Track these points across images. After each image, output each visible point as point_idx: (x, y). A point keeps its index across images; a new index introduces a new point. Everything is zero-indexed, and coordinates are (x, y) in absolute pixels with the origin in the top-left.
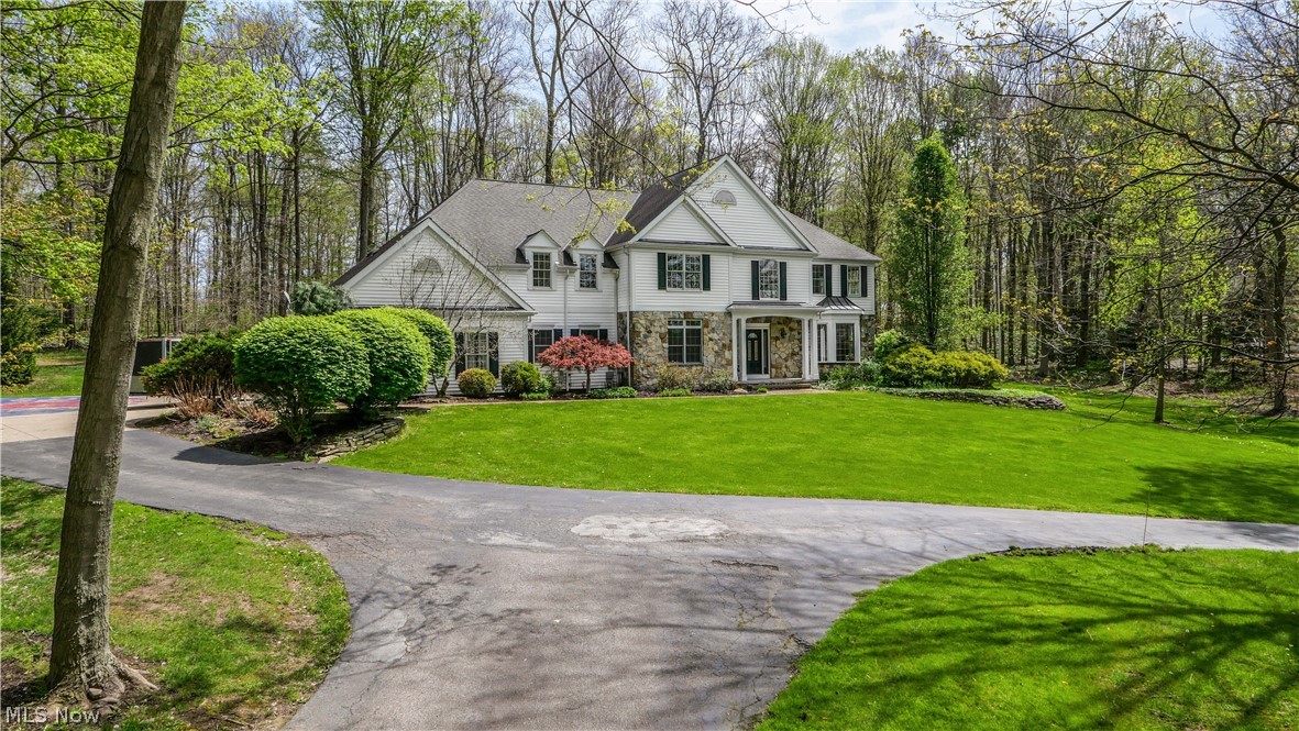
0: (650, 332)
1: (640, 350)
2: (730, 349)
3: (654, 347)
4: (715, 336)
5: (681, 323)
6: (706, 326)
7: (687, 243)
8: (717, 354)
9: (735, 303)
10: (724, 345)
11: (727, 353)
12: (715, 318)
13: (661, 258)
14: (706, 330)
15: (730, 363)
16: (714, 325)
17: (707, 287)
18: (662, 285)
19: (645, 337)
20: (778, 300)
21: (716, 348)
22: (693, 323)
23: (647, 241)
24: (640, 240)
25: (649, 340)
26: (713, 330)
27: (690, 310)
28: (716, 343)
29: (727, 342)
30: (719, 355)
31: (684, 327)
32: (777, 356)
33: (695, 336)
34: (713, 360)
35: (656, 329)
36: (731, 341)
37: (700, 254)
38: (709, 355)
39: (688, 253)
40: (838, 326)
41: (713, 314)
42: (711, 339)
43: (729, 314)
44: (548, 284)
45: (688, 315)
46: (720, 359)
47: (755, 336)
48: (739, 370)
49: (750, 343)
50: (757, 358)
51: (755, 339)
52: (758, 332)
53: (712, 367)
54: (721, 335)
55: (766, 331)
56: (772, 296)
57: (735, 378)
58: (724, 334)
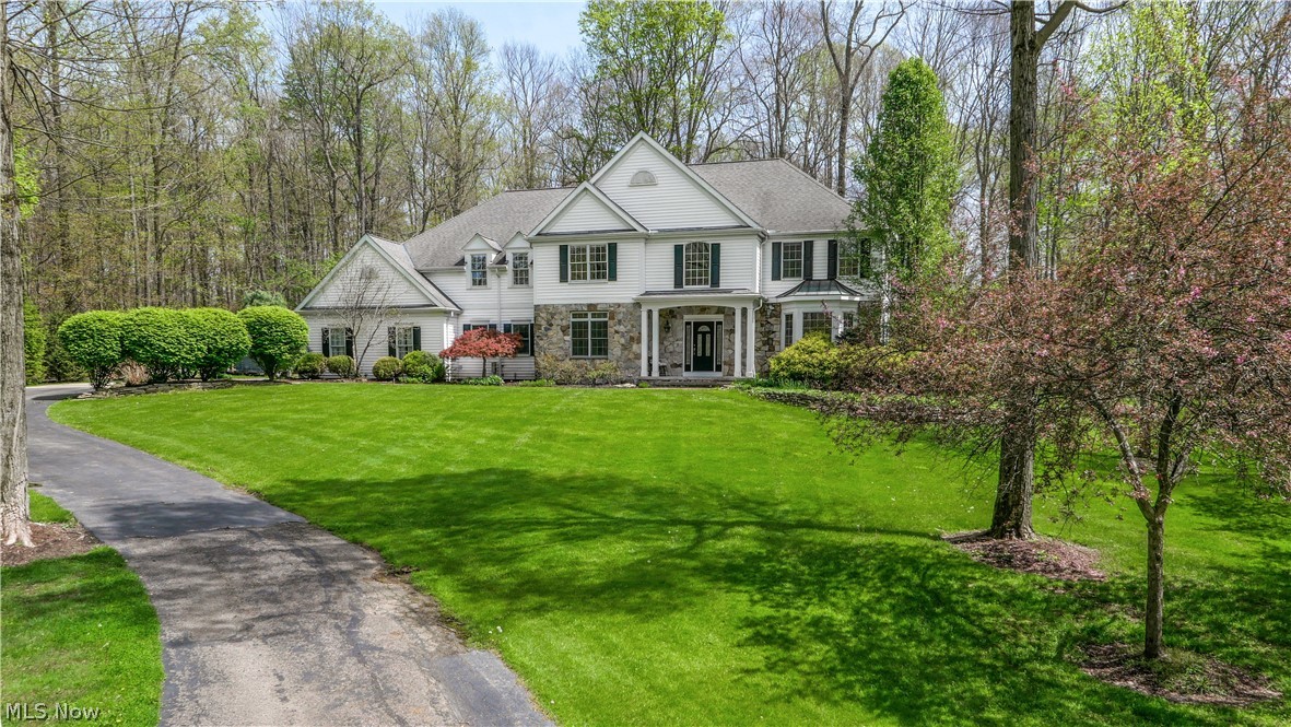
0: (551, 325)
1: (541, 343)
2: (639, 341)
3: (555, 340)
4: (622, 328)
5: (586, 316)
6: (612, 318)
7: (590, 232)
8: (624, 347)
9: (647, 293)
10: (632, 339)
11: (635, 347)
12: (621, 310)
13: (563, 249)
14: (610, 323)
15: (638, 357)
16: (620, 316)
17: (613, 277)
18: (563, 278)
19: (546, 329)
20: (708, 286)
21: (623, 341)
22: (599, 316)
23: (546, 235)
24: (539, 234)
25: (550, 333)
26: (620, 322)
27: (593, 302)
28: (623, 336)
29: (634, 334)
30: (626, 349)
31: (590, 319)
33: (601, 330)
34: (619, 353)
35: (557, 321)
36: (640, 333)
37: (606, 243)
38: (615, 349)
39: (592, 243)
40: (805, 315)
41: (619, 305)
42: (617, 332)
43: (638, 305)
44: (485, 283)
45: (591, 307)
46: (626, 352)
47: (707, 329)
48: (650, 366)
49: (700, 337)
50: (708, 354)
51: (707, 332)
52: (710, 324)
53: (618, 361)
54: (629, 327)
55: (720, 323)
56: (700, 282)
57: (644, 373)
58: (633, 326)
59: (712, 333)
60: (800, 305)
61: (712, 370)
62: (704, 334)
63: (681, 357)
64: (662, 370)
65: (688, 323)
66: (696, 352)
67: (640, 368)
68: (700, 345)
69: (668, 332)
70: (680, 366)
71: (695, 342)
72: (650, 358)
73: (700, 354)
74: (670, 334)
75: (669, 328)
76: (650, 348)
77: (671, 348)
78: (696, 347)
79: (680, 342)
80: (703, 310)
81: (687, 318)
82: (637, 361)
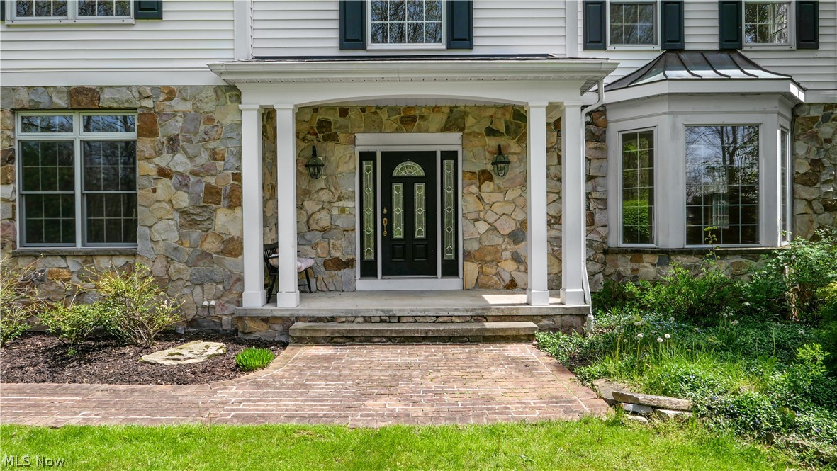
2: (235, 200)
4: (179, 163)
5: (65, 123)
6: (149, 130)
8: (189, 220)
10: (213, 194)
11: (223, 217)
12: (179, 105)
15: (233, 247)
16: (175, 126)
17: (150, 8)
20: (442, 46)
21: (183, 200)
22: (108, 123)
26: (173, 144)
28: (184, 185)
29: (219, 181)
30: (194, 224)
31: (77, 135)
32: (482, 227)
34: (173, 237)
36: (238, 177)
41: (171, 93)
42: (164, 173)
43: (231, 91)
45: (82, 98)
46: (196, 234)
47: (416, 170)
48: (271, 273)
49: (398, 192)
50: (420, 231)
51: (418, 179)
52: (426, 159)
53: (169, 261)
54: (203, 158)
55: (451, 155)
56: (415, 36)
57: (254, 296)
58: (214, 156)
59: (429, 179)
60: (677, 107)
61: (434, 273)
62: (409, 182)
63: (352, 242)
64: (306, 282)
65: (366, 156)
66: (388, 228)
67: (240, 280)
68: (398, 210)
69: (314, 176)
70: (349, 264)
71: (387, 202)
72: (271, 250)
73: (398, 233)
74: (321, 183)
75: (319, 166)
76: (270, 220)
77: (323, 219)
78: (388, 216)
79: (348, 204)
80: (409, 116)
81: (366, 141)
82: (229, 260)
